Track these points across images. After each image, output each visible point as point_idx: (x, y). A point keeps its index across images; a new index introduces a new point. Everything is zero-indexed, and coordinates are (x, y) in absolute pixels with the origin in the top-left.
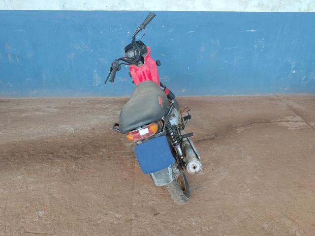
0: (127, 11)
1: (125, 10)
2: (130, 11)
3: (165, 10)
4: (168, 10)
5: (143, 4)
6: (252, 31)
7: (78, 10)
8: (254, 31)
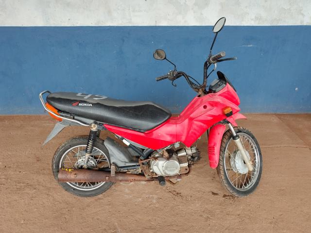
0: (114, 26)
1: (111, 25)
2: (117, 27)
3: (154, 25)
4: (157, 25)
5: (131, 19)
6: (249, 46)
7: (62, 25)
8: (251, 45)
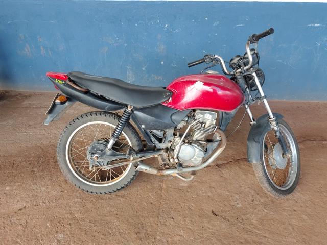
6: (316, 25)
8: (319, 25)
